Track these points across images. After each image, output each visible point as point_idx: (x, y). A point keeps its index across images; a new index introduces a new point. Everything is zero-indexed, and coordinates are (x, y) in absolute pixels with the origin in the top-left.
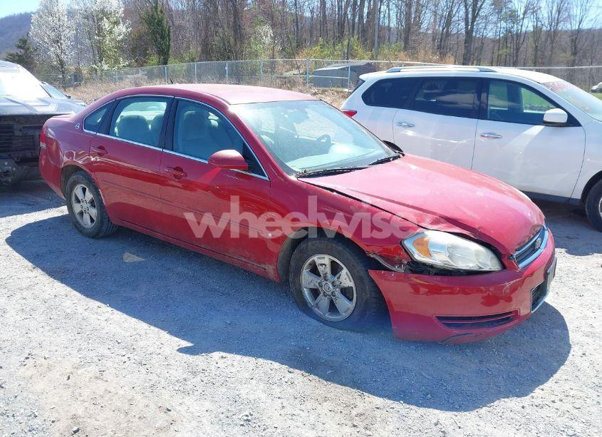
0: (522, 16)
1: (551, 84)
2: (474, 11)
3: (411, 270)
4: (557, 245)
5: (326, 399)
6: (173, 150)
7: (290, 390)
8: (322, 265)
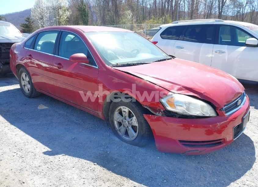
0: (245, 5)
1: (250, 27)
2: (222, 3)
3: (166, 115)
4: (251, 104)
5: (108, 180)
6: (58, 55)
7: (91, 174)
8: (124, 112)
